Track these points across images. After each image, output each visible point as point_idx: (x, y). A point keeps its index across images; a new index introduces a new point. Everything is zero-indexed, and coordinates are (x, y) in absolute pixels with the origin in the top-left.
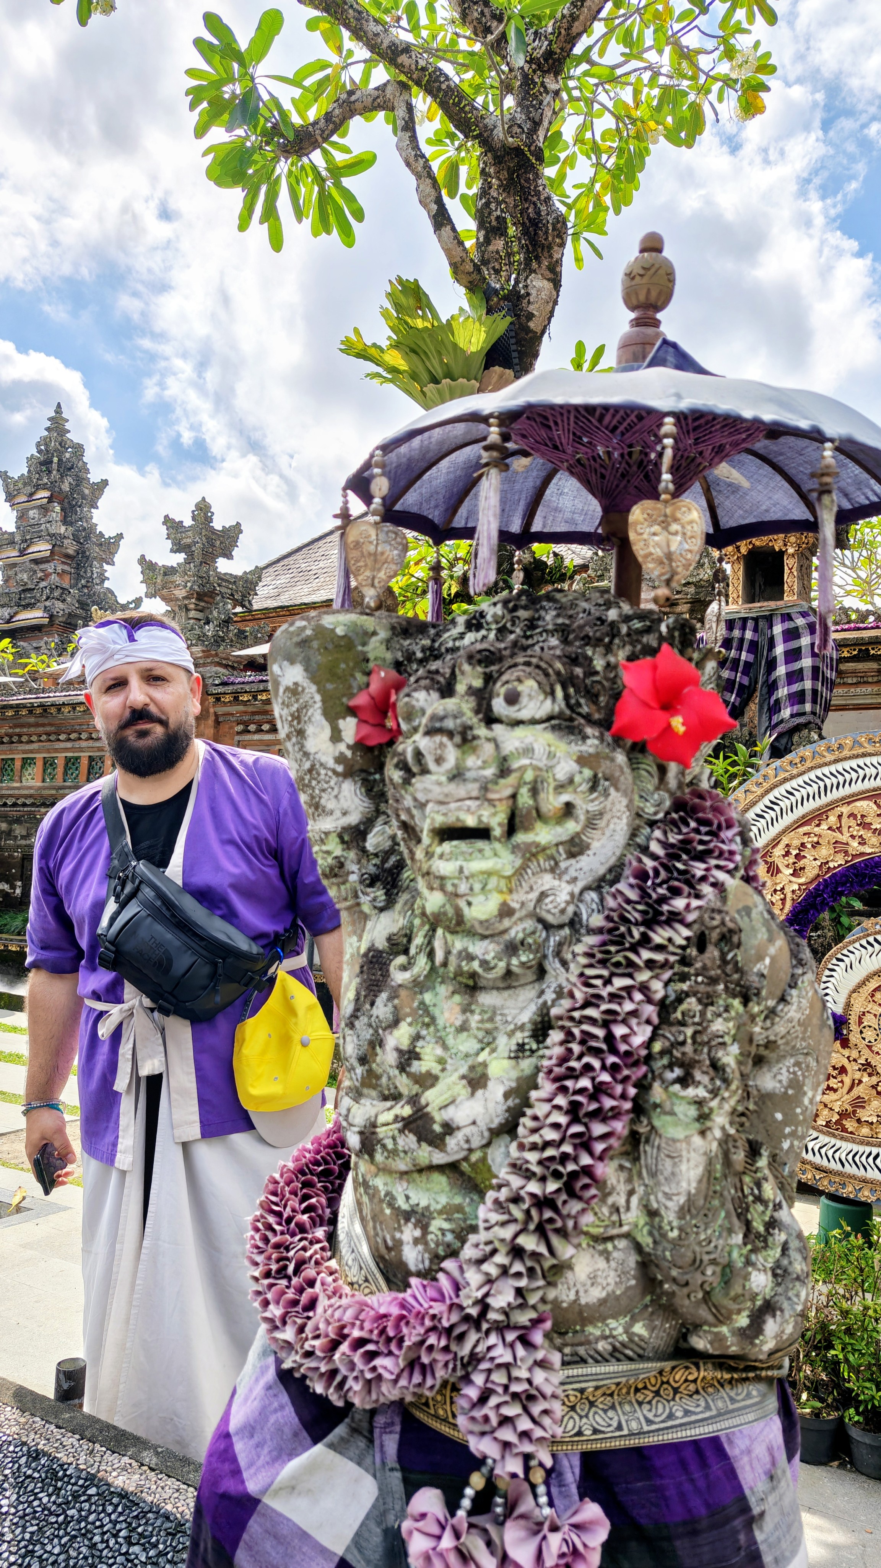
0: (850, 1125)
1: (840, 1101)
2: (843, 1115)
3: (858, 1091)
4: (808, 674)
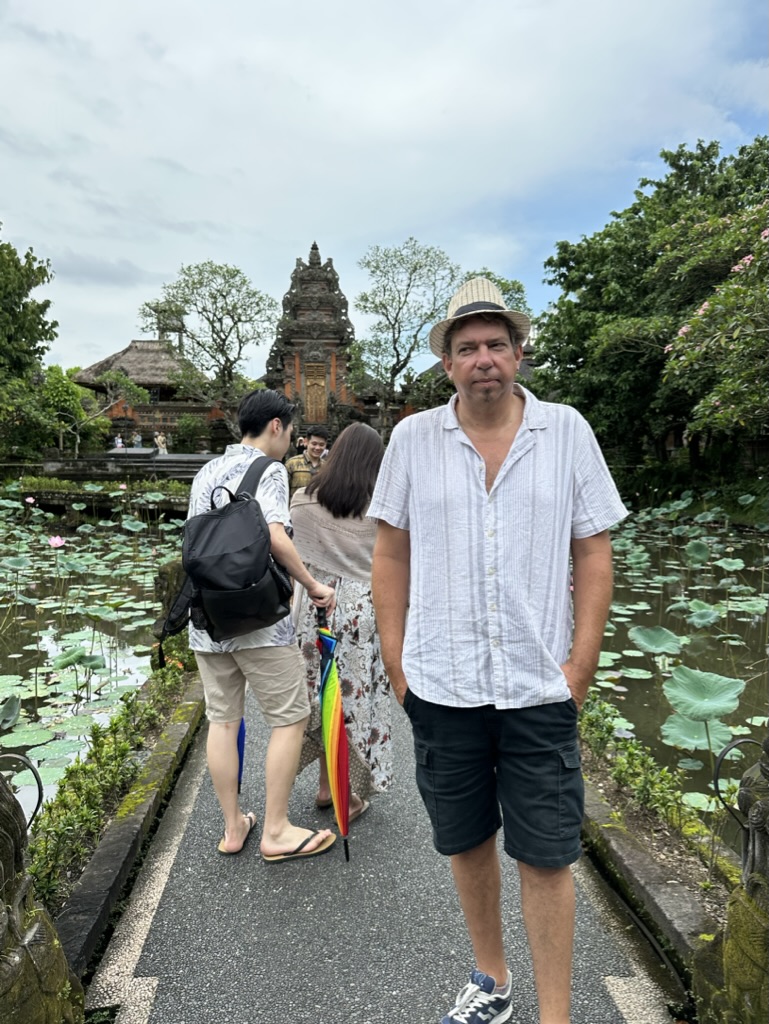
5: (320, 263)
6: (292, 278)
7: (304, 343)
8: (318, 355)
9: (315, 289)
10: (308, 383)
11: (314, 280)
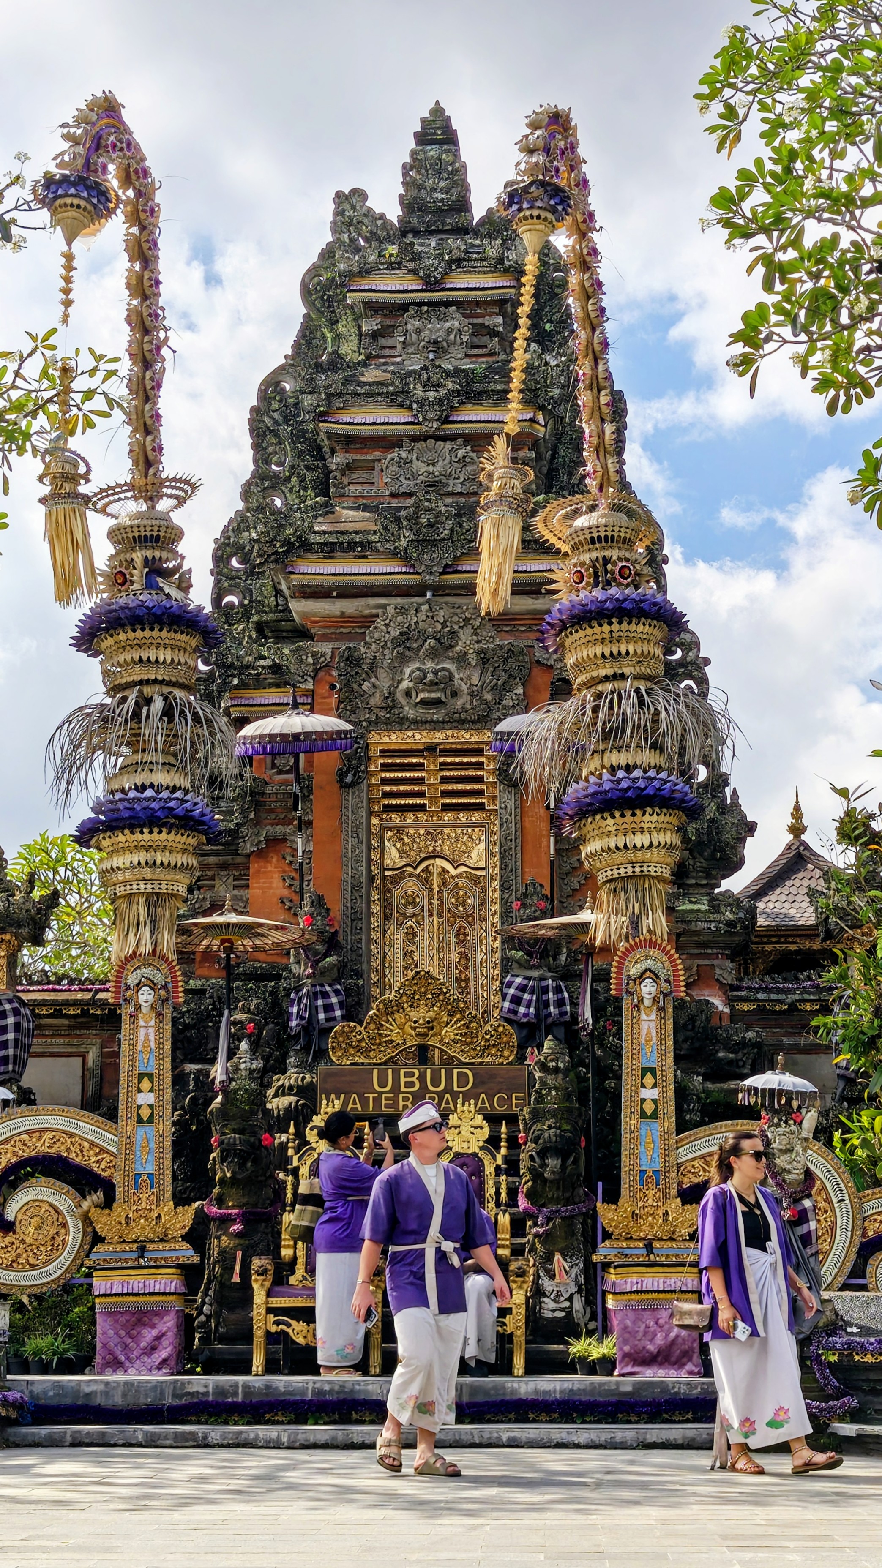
0: (15, 1265)
1: (11, 1256)
2: (13, 1261)
3: (19, 1251)
4: (11, 1044)
5: (463, 205)
6: (306, 292)
7: (368, 621)
8: (444, 682)
9: (434, 329)
10: (393, 856)
11: (431, 284)
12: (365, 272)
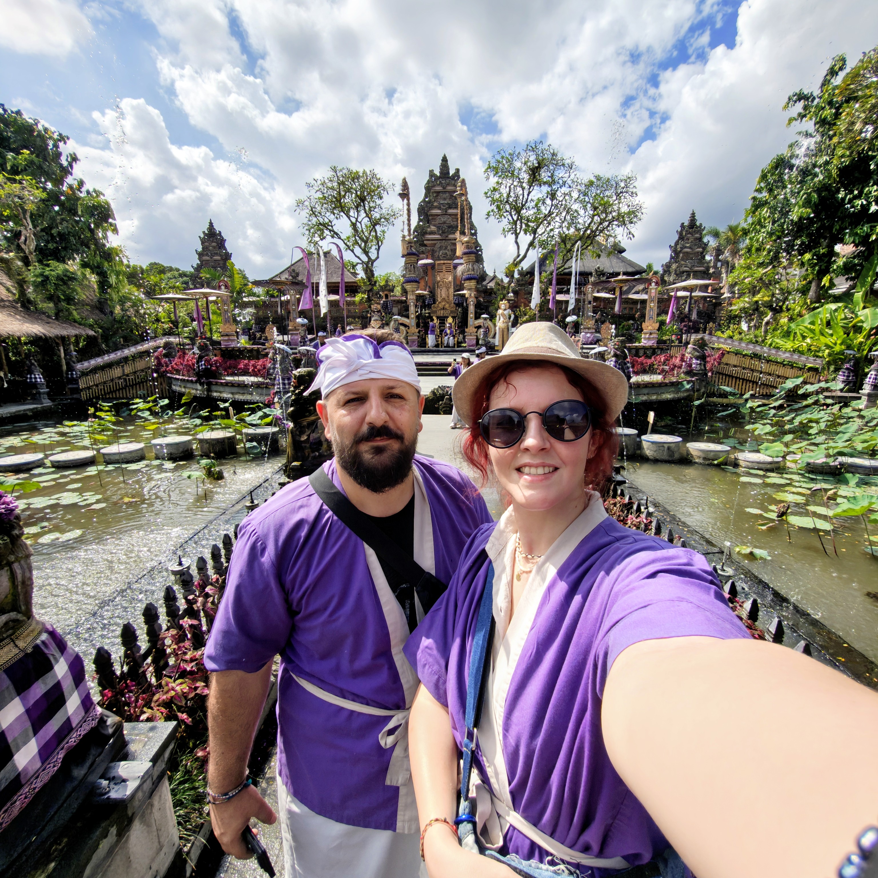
5: (449, 173)
7: (435, 245)
8: (446, 254)
9: (445, 196)
10: (439, 279)
11: (444, 188)
12: (434, 186)
